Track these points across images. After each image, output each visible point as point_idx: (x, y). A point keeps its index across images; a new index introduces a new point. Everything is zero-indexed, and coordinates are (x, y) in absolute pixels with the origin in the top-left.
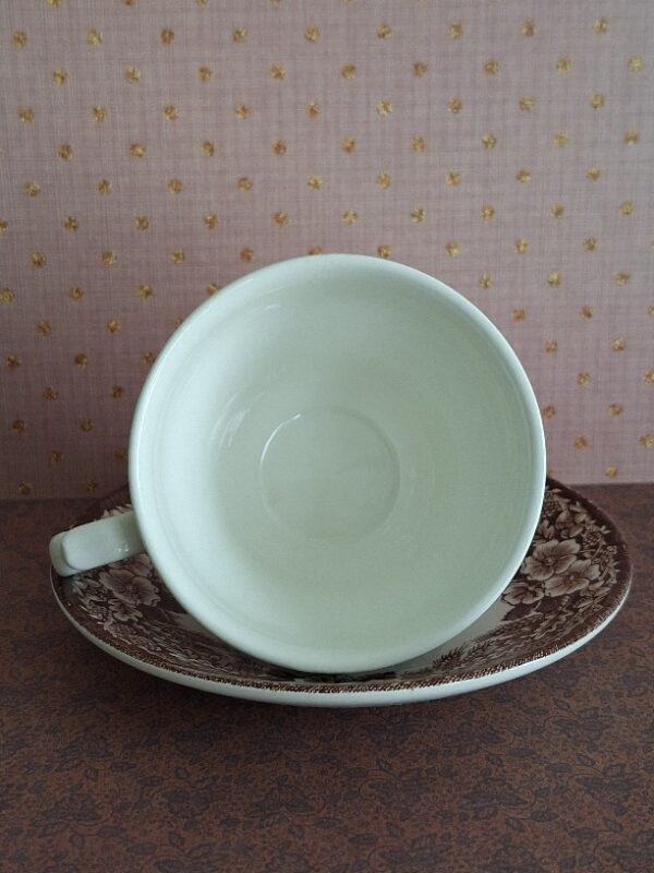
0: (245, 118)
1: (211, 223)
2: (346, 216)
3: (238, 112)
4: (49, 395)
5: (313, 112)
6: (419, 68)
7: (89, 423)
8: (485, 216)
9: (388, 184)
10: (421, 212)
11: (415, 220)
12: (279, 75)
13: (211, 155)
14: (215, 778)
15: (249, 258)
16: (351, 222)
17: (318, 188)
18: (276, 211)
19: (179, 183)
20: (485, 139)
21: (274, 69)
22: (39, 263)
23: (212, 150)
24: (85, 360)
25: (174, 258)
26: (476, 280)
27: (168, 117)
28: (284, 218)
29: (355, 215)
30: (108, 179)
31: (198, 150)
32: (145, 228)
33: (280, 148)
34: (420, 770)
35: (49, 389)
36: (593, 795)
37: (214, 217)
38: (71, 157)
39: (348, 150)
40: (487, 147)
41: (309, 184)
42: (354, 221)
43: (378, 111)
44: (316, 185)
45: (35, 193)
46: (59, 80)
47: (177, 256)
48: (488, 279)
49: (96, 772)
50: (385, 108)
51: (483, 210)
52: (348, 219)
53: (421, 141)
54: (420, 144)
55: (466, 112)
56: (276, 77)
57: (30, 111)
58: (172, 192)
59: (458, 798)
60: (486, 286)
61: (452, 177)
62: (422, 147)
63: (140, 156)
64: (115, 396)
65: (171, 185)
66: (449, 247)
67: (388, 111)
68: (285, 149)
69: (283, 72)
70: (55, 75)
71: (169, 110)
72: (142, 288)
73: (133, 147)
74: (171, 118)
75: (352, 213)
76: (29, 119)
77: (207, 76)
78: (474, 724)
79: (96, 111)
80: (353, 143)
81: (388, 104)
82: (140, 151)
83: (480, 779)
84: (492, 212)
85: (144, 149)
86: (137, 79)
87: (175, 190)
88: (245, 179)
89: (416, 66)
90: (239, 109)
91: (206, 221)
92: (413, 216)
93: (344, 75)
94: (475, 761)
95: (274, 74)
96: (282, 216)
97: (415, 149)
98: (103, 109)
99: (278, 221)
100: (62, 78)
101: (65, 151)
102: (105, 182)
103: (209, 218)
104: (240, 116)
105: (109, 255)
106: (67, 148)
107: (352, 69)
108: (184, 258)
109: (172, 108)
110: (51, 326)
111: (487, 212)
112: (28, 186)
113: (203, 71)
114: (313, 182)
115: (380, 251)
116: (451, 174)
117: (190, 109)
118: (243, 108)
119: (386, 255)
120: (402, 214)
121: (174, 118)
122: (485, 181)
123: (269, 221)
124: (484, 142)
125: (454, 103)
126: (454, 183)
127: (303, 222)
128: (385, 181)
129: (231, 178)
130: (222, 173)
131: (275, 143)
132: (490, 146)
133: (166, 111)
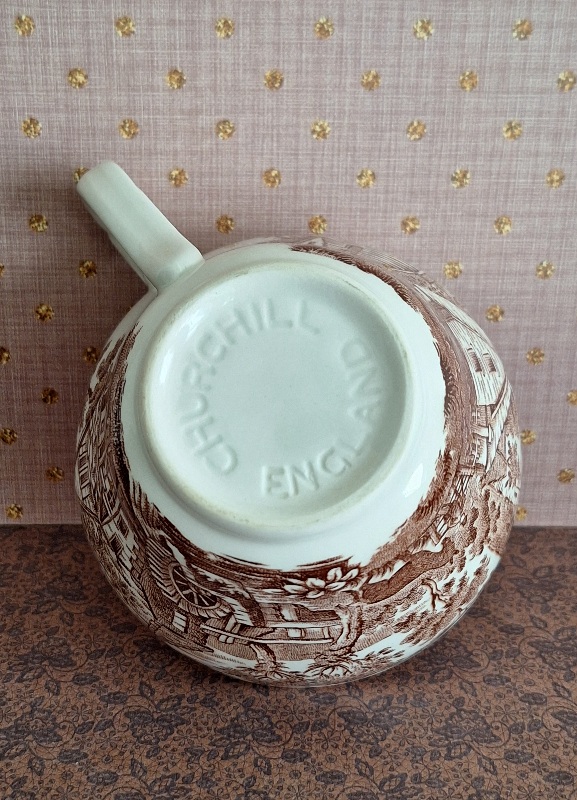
0: (228, 36)
1: (177, 180)
2: (360, 177)
3: (218, 28)
5: (323, 31)
7: (11, 432)
8: (552, 182)
9: (421, 136)
10: (465, 176)
11: (455, 185)
13: (179, 87)
15: (228, 228)
16: (368, 184)
17: (324, 136)
18: (266, 167)
19: (134, 125)
20: (562, 76)
23: (181, 81)
24: (6, 355)
26: (532, 267)
27: (120, 32)
29: (373, 175)
30: (35, 116)
31: (162, 80)
33: (275, 81)
37: (182, 173)
39: (370, 86)
40: (563, 88)
41: (314, 132)
42: (371, 182)
43: (416, 32)
44: (323, 134)
48: (549, 266)
50: (425, 28)
51: (550, 174)
52: (364, 181)
53: (471, 76)
54: (470, 80)
55: (536, 39)
58: (125, 136)
60: (546, 276)
61: (511, 128)
62: (473, 86)
63: (80, 85)
64: (45, 400)
65: (123, 127)
66: (498, 223)
67: (429, 34)
68: (282, 81)
71: (123, 22)
72: (82, 263)
73: (72, 73)
74: (123, 33)
75: (370, 172)
79: (19, 20)
80: (376, 77)
81: (429, 23)
82: (81, 78)
84: (562, 178)
85: (86, 77)
87: (129, 133)
88: (225, 122)
90: (220, 24)
91: (170, 178)
92: (453, 179)
96: (274, 173)
97: (464, 88)
98: (30, 19)
99: (268, 181)
102: (32, 120)
103: (175, 173)
104: (221, 35)
109: (126, 21)
111: (556, 177)
114: (318, 129)
115: (404, 224)
116: (510, 123)
117: (151, 23)
118: (226, 22)
119: (413, 231)
120: (438, 176)
121: (127, 34)
122: (557, 135)
123: (256, 180)
124: (559, 80)
125: (523, 23)
126: (513, 136)
127: (303, 182)
128: (417, 130)
129: (207, 121)
130: (195, 112)
131: (268, 74)
132: (567, 87)
133: (117, 24)
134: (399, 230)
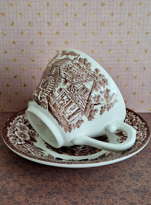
0: (58, 16)
1: (49, 43)
2: (83, 42)
3: (56, 15)
4: (8, 86)
5: (75, 15)
6: (103, 4)
7: (18, 93)
8: (119, 43)
9: (94, 34)
10: (102, 42)
11: (101, 44)
12: (67, 6)
13: (49, 26)
14: (39, 185)
16: (84, 44)
17: (76, 35)
18: (65, 40)
19: (41, 33)
20: (120, 23)
21: (66, 4)
22: (6, 52)
23: (50, 25)
24: (17, 77)
25: (39, 52)
26: (116, 59)
27: (38, 16)
28: (68, 42)
29: (86, 42)
30: (23, 31)
31: (46, 24)
32: (32, 44)
33: (67, 24)
34: (92, 185)
35: (8, 84)
36: (136, 194)
38: (14, 26)
39: (84, 25)
40: (120, 25)
41: (74, 34)
43: (92, 15)
44: (76, 34)
45: (5, 34)
46: (11, 6)
47: (40, 51)
48: (119, 59)
49: (9, 182)
50: (94, 14)
51: (118, 41)
52: (84, 43)
53: (103, 23)
54: (103, 24)
55: (114, 16)
56: (66, 6)
57: (4, 14)
58: (39, 35)
59: (101, 193)
60: (119, 61)
61: (111, 33)
62: (103, 25)
63: (31, 26)
64: (24, 86)
65: (39, 33)
66: (109, 51)
67: (95, 15)
68: (68, 24)
69: (68, 5)
70: (10, 4)
71: (39, 14)
72: (31, 59)
73: (30, 23)
76: (4, 16)
77: (49, 5)
78: (107, 173)
79: (20, 14)
80: (85, 23)
81: (95, 13)
82: (31, 24)
83: (107, 188)
84: (121, 42)
85: (32, 24)
86: (31, 6)
88: (58, 32)
89: (102, 4)
91: (48, 43)
92: (101, 42)
93: (83, 6)
94: (106, 183)
95: (66, 5)
96: (67, 42)
97: (102, 25)
98: (22, 13)
99: (66, 43)
100: (12, 5)
101: (12, 24)
102: (22, 32)
103: (49, 42)
104: (57, 16)
105: (23, 51)
106: (13, 23)
107: (85, 4)
108: (42, 52)
109: (40, 14)
110: (8, 68)
111: (120, 42)
112: (3, 33)
113: (48, 4)
114: (75, 33)
115: (92, 51)
116: (110, 32)
117: (44, 14)
118: (58, 14)
119: (93, 53)
120: (98, 42)
121: (40, 16)
122: (119, 34)
123: (64, 43)
124: (119, 24)
125: (112, 13)
126: (111, 34)
127: (72, 43)
128: (93, 33)
129: (54, 32)
130: (52, 30)
131: (66, 23)
132: (121, 25)
133: (38, 14)
134: (91, 52)
